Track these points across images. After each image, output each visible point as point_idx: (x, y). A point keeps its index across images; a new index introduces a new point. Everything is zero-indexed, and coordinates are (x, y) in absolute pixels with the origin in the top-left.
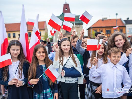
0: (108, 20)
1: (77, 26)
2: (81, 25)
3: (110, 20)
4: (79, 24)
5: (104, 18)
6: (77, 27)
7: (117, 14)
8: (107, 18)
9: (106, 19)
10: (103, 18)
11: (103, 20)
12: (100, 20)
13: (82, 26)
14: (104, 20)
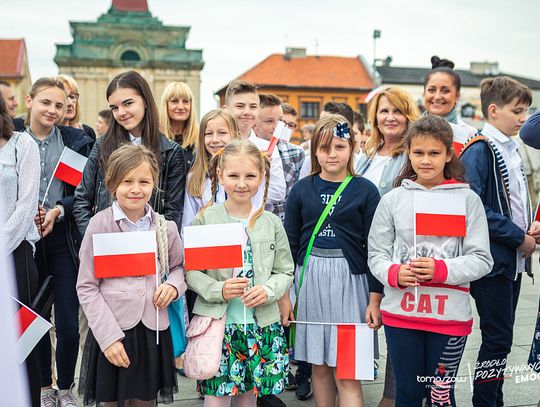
0: (310, 58)
1: (176, 75)
2: (193, 73)
3: (317, 57)
4: (186, 66)
5: (294, 50)
6: (177, 78)
7: (377, 34)
8: (304, 50)
9: (301, 56)
10: (287, 49)
11: (287, 58)
12: (277, 56)
13: (199, 77)
14: (294, 56)
